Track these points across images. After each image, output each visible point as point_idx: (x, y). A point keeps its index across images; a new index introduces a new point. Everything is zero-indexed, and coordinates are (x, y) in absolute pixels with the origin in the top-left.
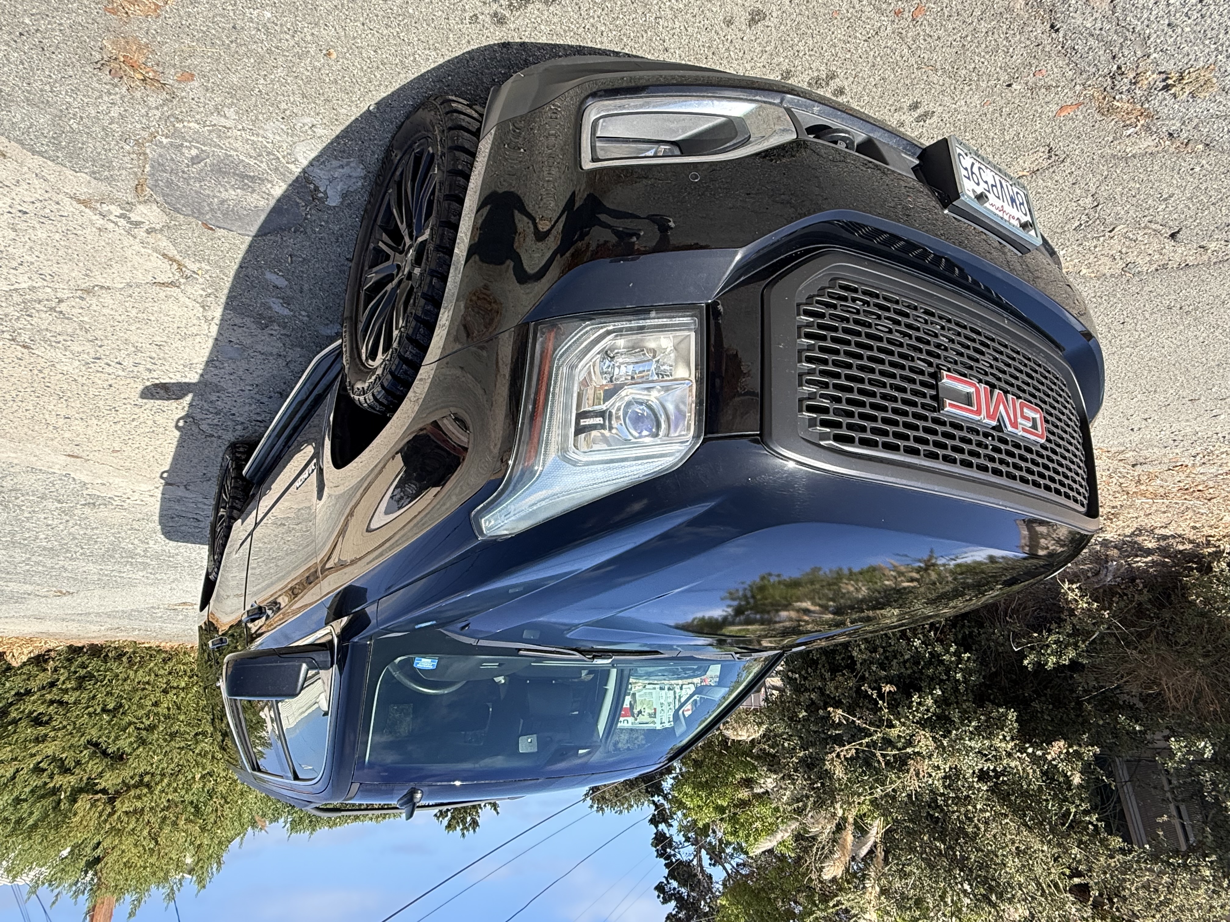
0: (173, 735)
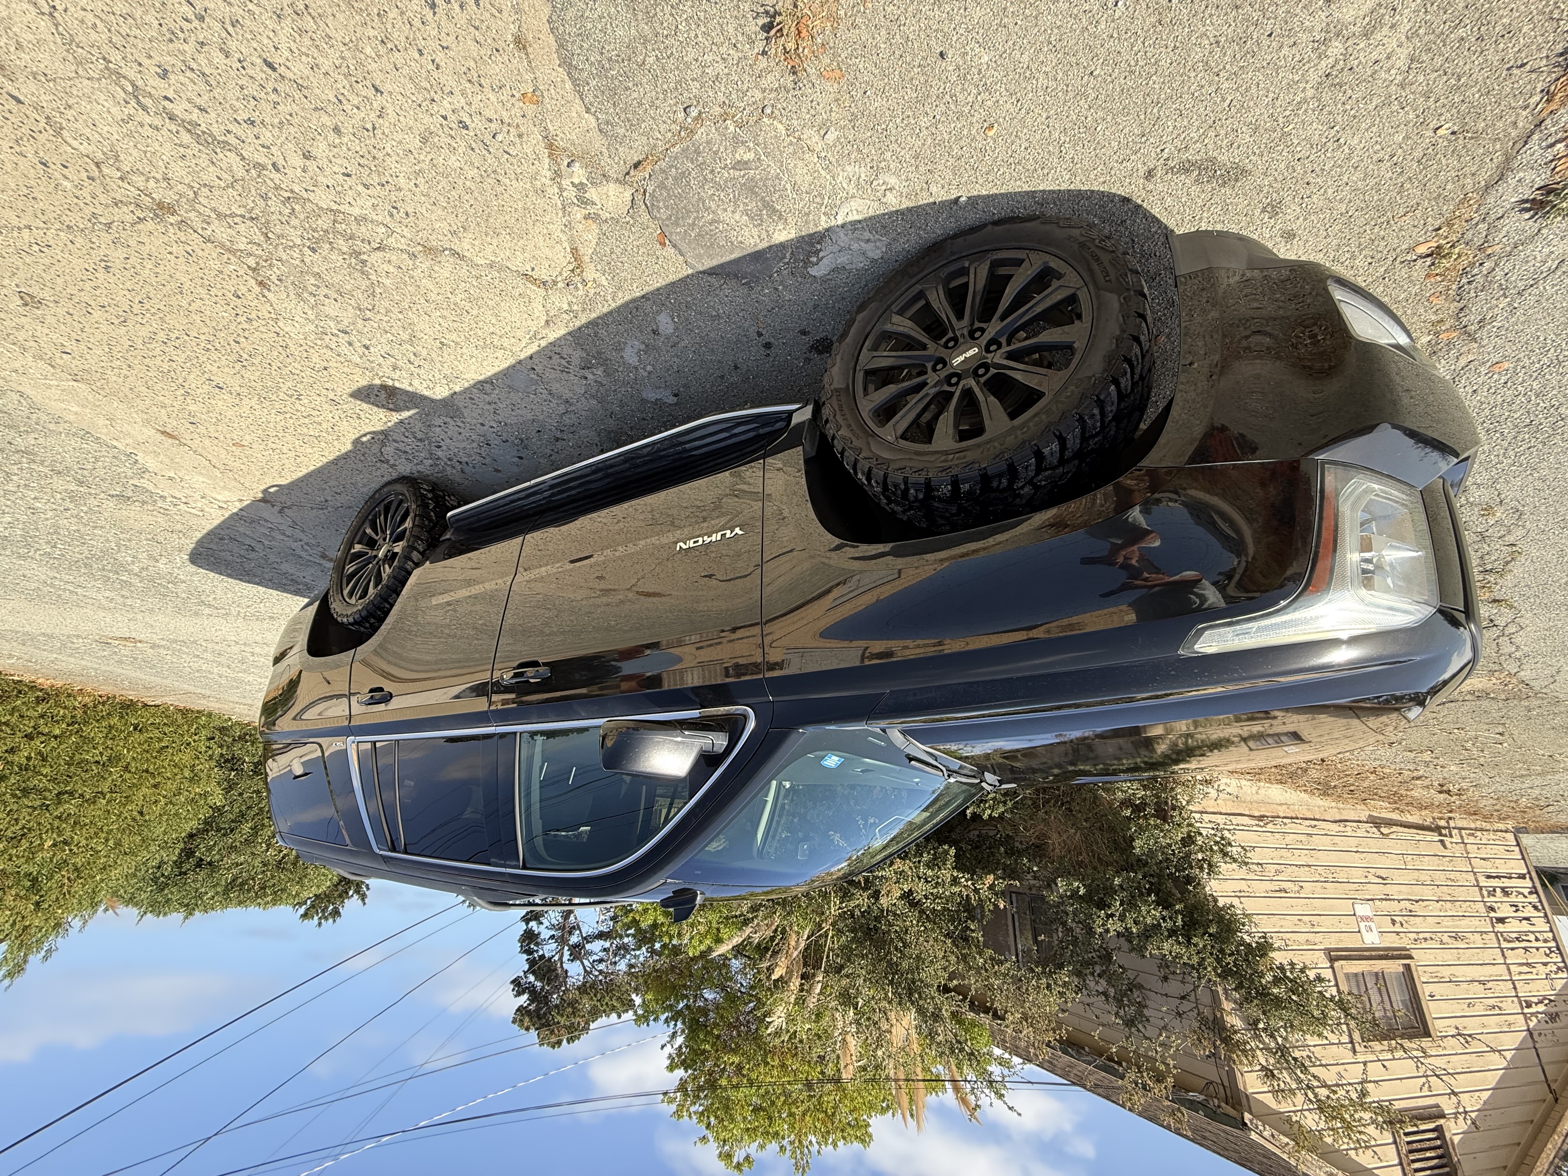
0: (26, 792)
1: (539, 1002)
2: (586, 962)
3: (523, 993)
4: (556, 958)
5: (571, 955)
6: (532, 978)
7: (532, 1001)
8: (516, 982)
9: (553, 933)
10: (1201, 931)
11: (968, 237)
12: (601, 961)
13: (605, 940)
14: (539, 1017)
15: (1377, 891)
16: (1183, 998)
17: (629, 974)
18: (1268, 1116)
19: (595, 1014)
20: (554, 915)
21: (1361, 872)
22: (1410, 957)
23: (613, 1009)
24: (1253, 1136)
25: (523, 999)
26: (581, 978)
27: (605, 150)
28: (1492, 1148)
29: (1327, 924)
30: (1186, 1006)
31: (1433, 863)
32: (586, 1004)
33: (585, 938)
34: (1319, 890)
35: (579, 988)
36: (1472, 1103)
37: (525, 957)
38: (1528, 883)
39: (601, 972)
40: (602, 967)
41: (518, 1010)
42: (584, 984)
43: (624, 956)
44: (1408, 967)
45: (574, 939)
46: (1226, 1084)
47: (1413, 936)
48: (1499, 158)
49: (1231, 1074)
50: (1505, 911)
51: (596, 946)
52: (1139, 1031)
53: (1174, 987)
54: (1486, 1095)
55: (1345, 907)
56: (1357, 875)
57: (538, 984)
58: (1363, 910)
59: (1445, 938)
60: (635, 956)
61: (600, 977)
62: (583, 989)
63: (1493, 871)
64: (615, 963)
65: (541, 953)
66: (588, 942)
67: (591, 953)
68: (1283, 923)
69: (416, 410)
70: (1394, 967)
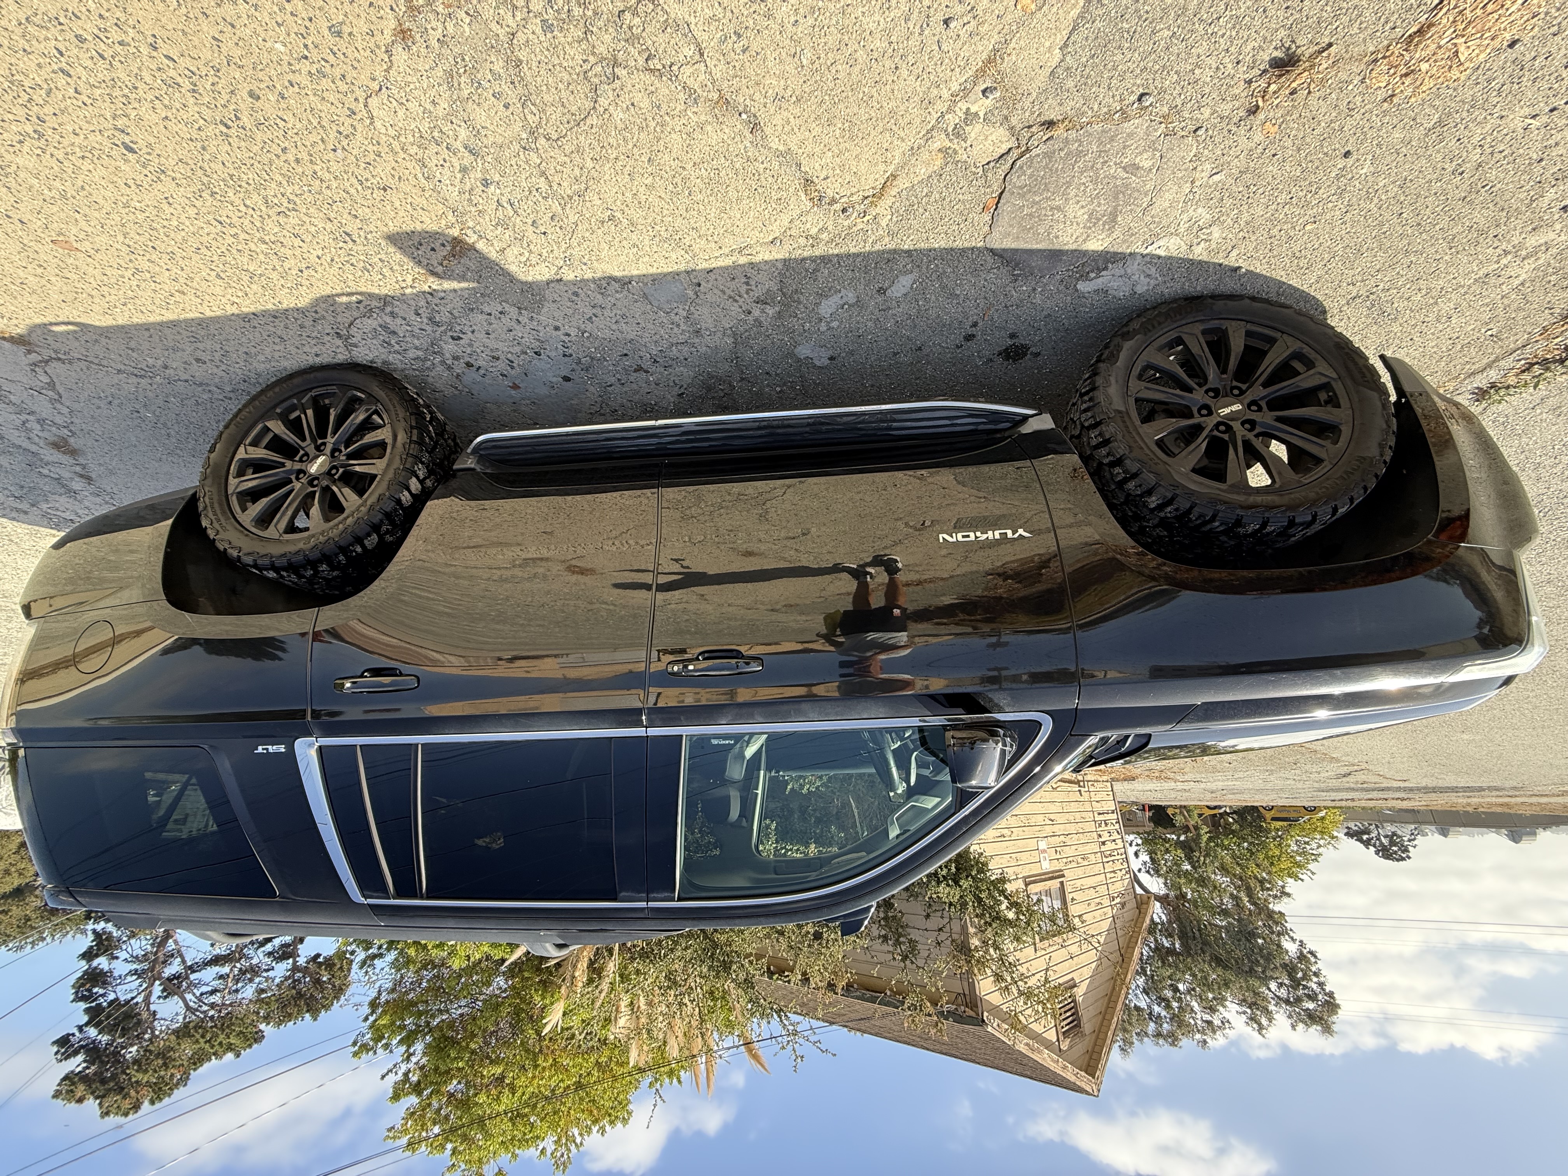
1: (103, 1063)
2: (188, 996)
3: (76, 1053)
4: (140, 999)
5: (164, 990)
6: (92, 1032)
7: (90, 1062)
8: (64, 1042)
9: (135, 966)
10: (965, 874)
11: (1228, 302)
12: (213, 992)
13: (223, 965)
14: (103, 1081)
15: (1048, 830)
16: (940, 930)
17: (260, 1001)
18: (995, 1010)
19: (198, 1060)
20: (140, 945)
21: (1041, 817)
22: (1063, 876)
23: (230, 1048)
24: (989, 1029)
25: (76, 1063)
26: (181, 1018)
27: (1034, 95)
28: (1096, 1001)
29: (1024, 858)
30: (943, 936)
31: (1074, 807)
32: (187, 1049)
33: (190, 967)
34: (1021, 833)
35: (176, 1032)
36: (1087, 972)
37: (83, 1005)
38: (1115, 816)
39: (212, 1006)
40: (212, 999)
41: (64, 1079)
42: (186, 1025)
43: (251, 980)
44: (1062, 883)
45: (174, 968)
46: (967, 992)
47: (1065, 860)
48: (1493, 357)
49: (972, 986)
50: (1105, 837)
51: (209, 974)
52: (912, 963)
53: (935, 922)
54: (1094, 965)
55: (1032, 844)
56: (1040, 819)
57: (105, 1038)
58: (1043, 845)
59: (1080, 860)
60: (267, 979)
61: (211, 1013)
62: (184, 1032)
63: (1101, 810)
64: (237, 991)
65: (112, 996)
66: (194, 972)
67: (200, 984)
68: (1002, 861)
69: (475, 285)
70: (1055, 884)
